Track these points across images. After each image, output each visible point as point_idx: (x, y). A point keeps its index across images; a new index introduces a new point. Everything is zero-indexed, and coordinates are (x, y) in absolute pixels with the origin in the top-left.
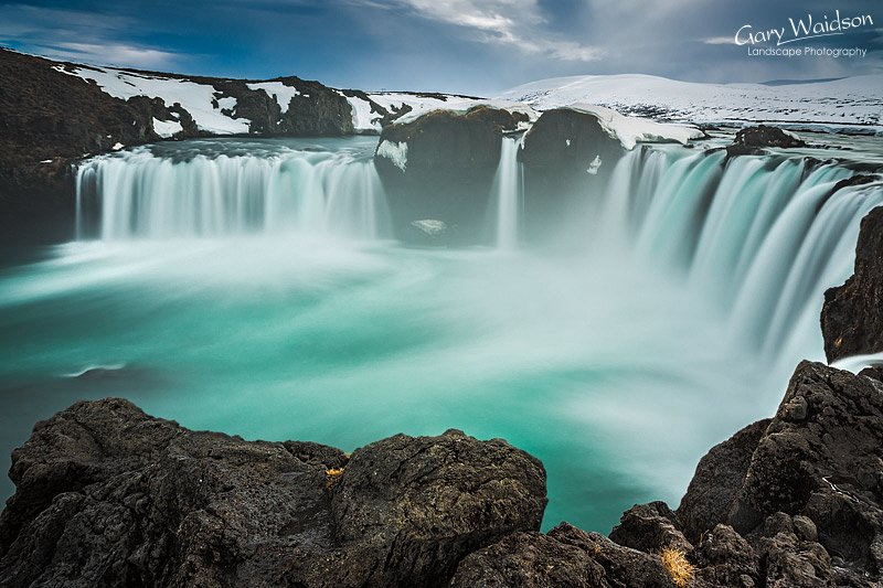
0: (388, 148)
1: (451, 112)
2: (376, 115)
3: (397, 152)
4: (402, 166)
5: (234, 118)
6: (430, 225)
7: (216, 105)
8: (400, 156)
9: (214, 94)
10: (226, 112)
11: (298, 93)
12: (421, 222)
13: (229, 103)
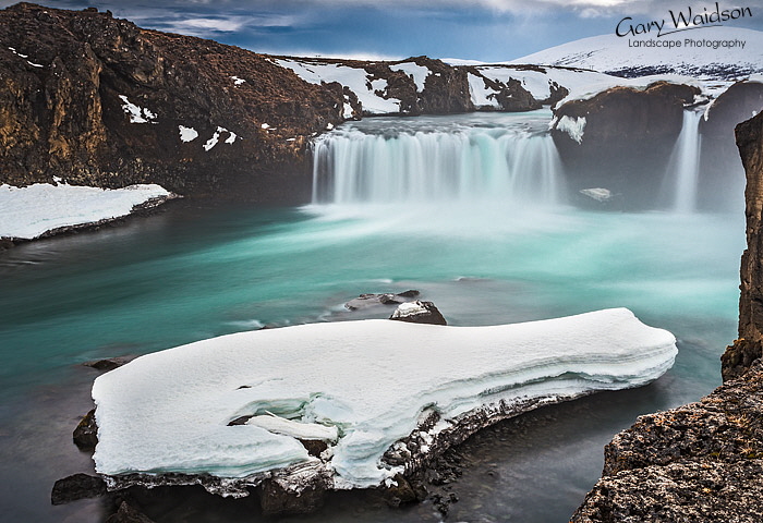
0: (566, 123)
1: (632, 88)
2: (490, 91)
3: (575, 127)
4: (579, 139)
5: (386, 98)
6: (599, 193)
7: (370, 87)
8: (577, 130)
9: (368, 77)
10: (379, 93)
11: (431, 72)
12: (591, 190)
13: (381, 84)
